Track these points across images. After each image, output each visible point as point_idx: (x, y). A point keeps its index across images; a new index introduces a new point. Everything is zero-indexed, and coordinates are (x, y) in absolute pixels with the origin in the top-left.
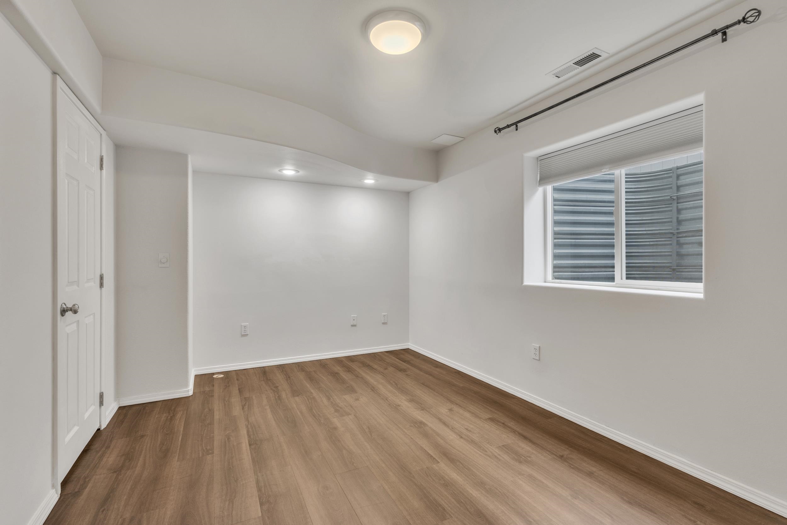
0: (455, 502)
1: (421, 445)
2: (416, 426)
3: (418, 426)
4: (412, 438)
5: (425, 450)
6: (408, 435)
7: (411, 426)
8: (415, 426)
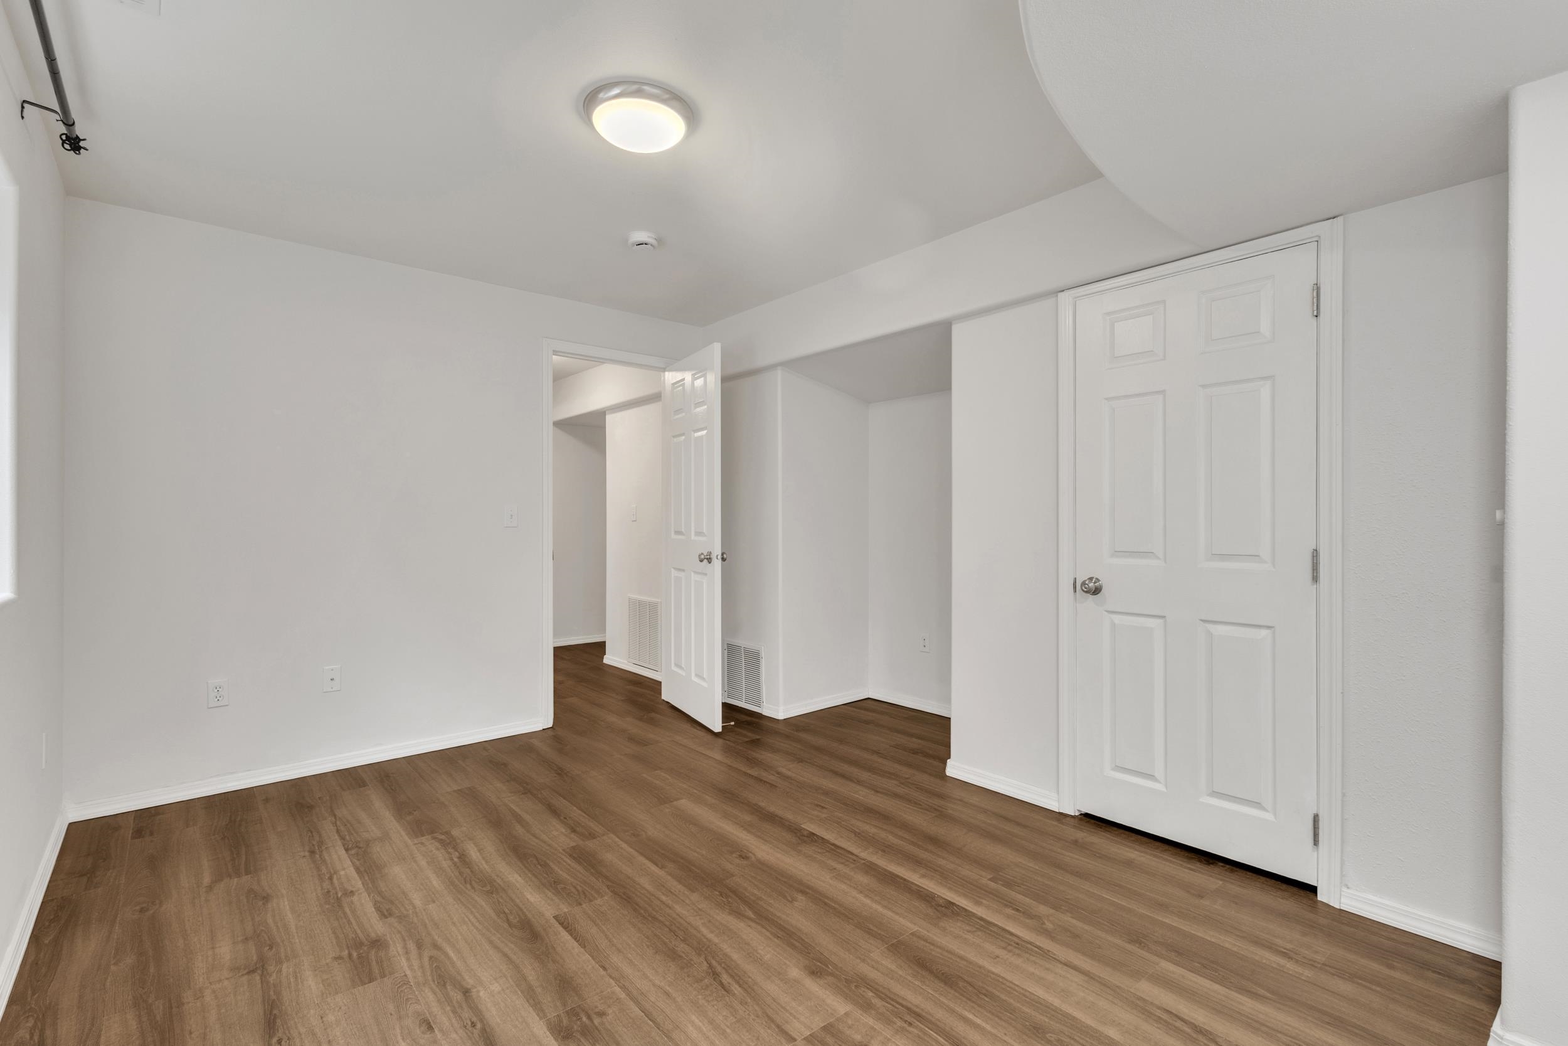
0: (551, 864)
1: (582, 950)
2: (584, 1019)
3: (580, 1019)
4: (605, 969)
5: (575, 939)
6: (613, 979)
7: (602, 1014)
8: (589, 1017)
